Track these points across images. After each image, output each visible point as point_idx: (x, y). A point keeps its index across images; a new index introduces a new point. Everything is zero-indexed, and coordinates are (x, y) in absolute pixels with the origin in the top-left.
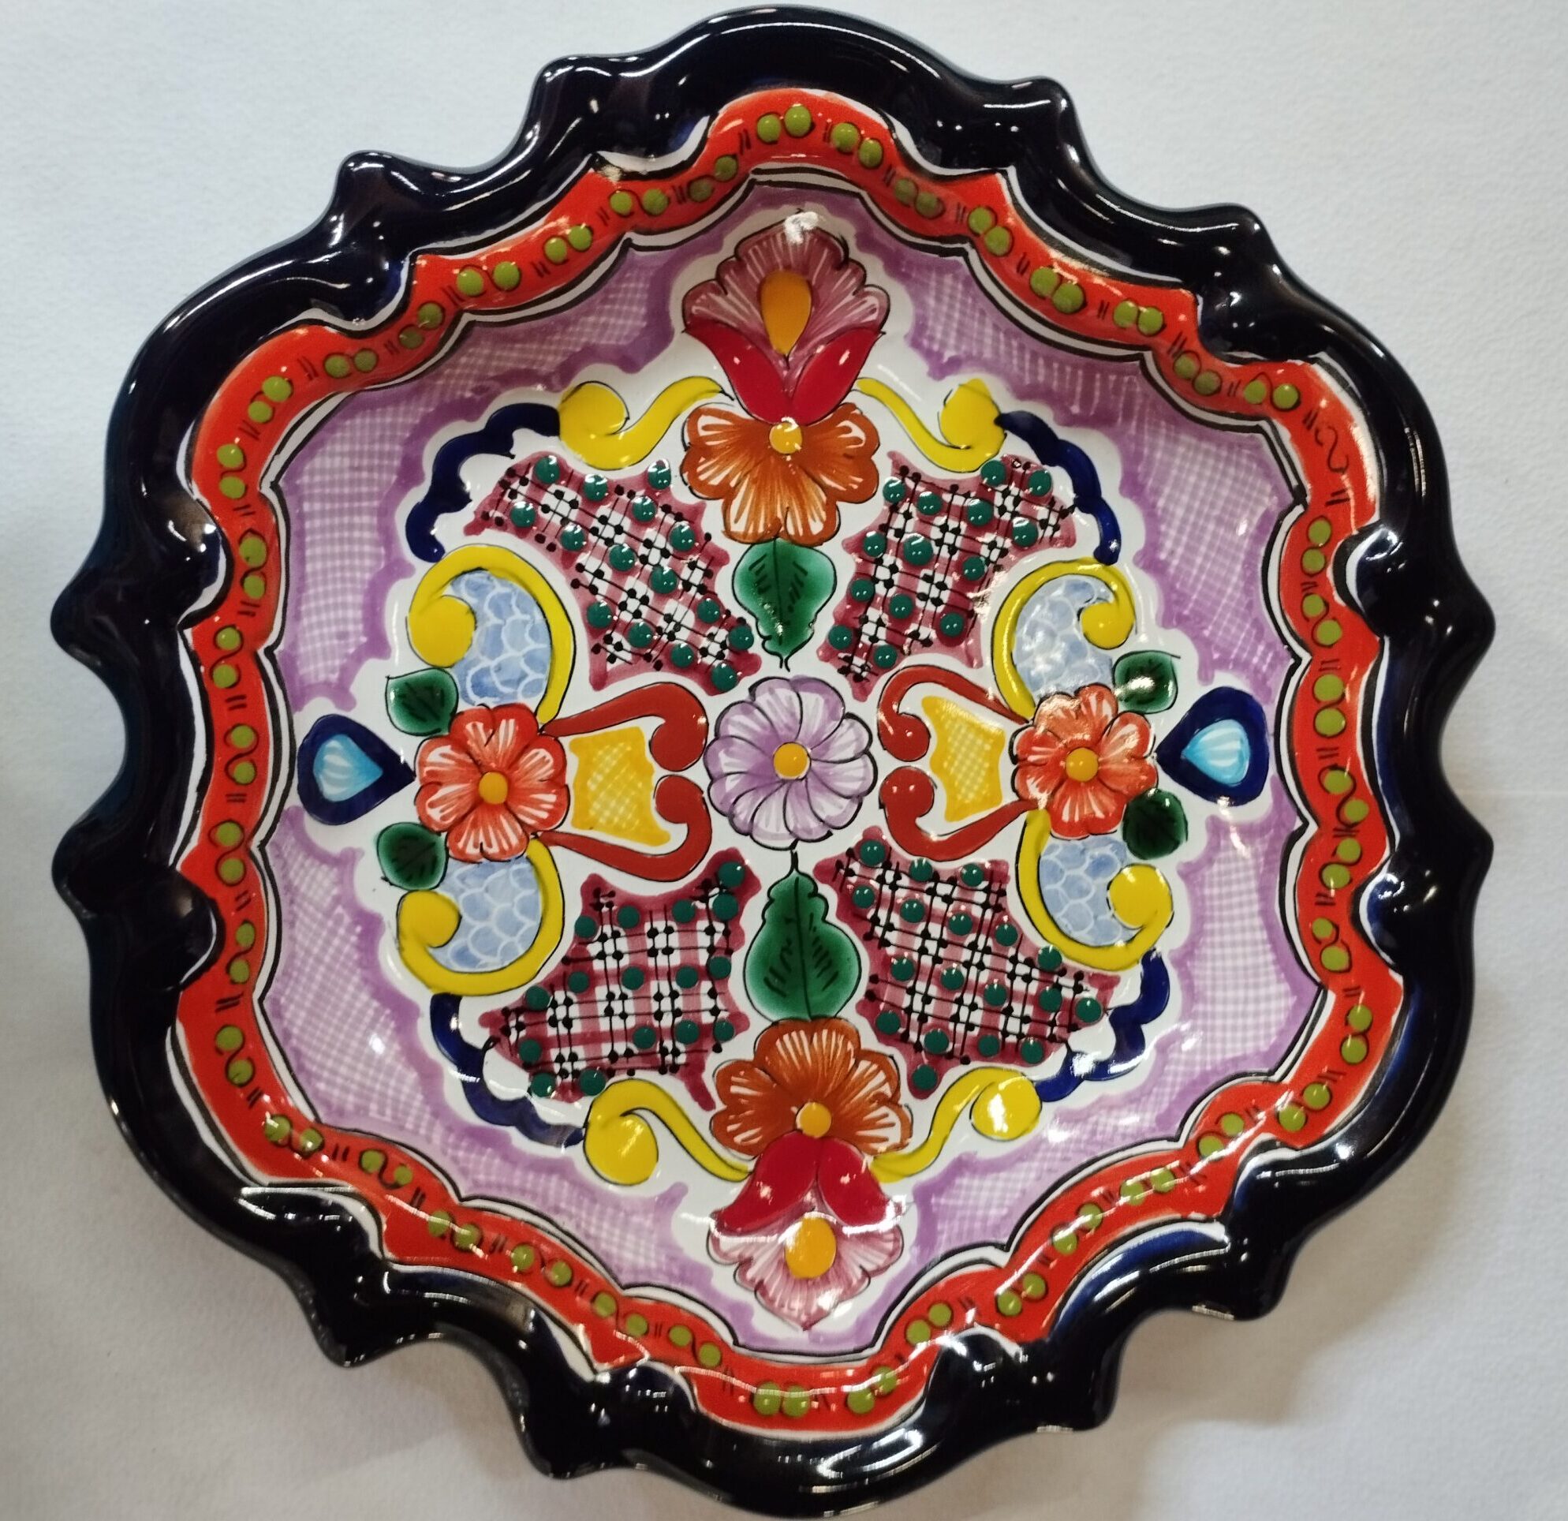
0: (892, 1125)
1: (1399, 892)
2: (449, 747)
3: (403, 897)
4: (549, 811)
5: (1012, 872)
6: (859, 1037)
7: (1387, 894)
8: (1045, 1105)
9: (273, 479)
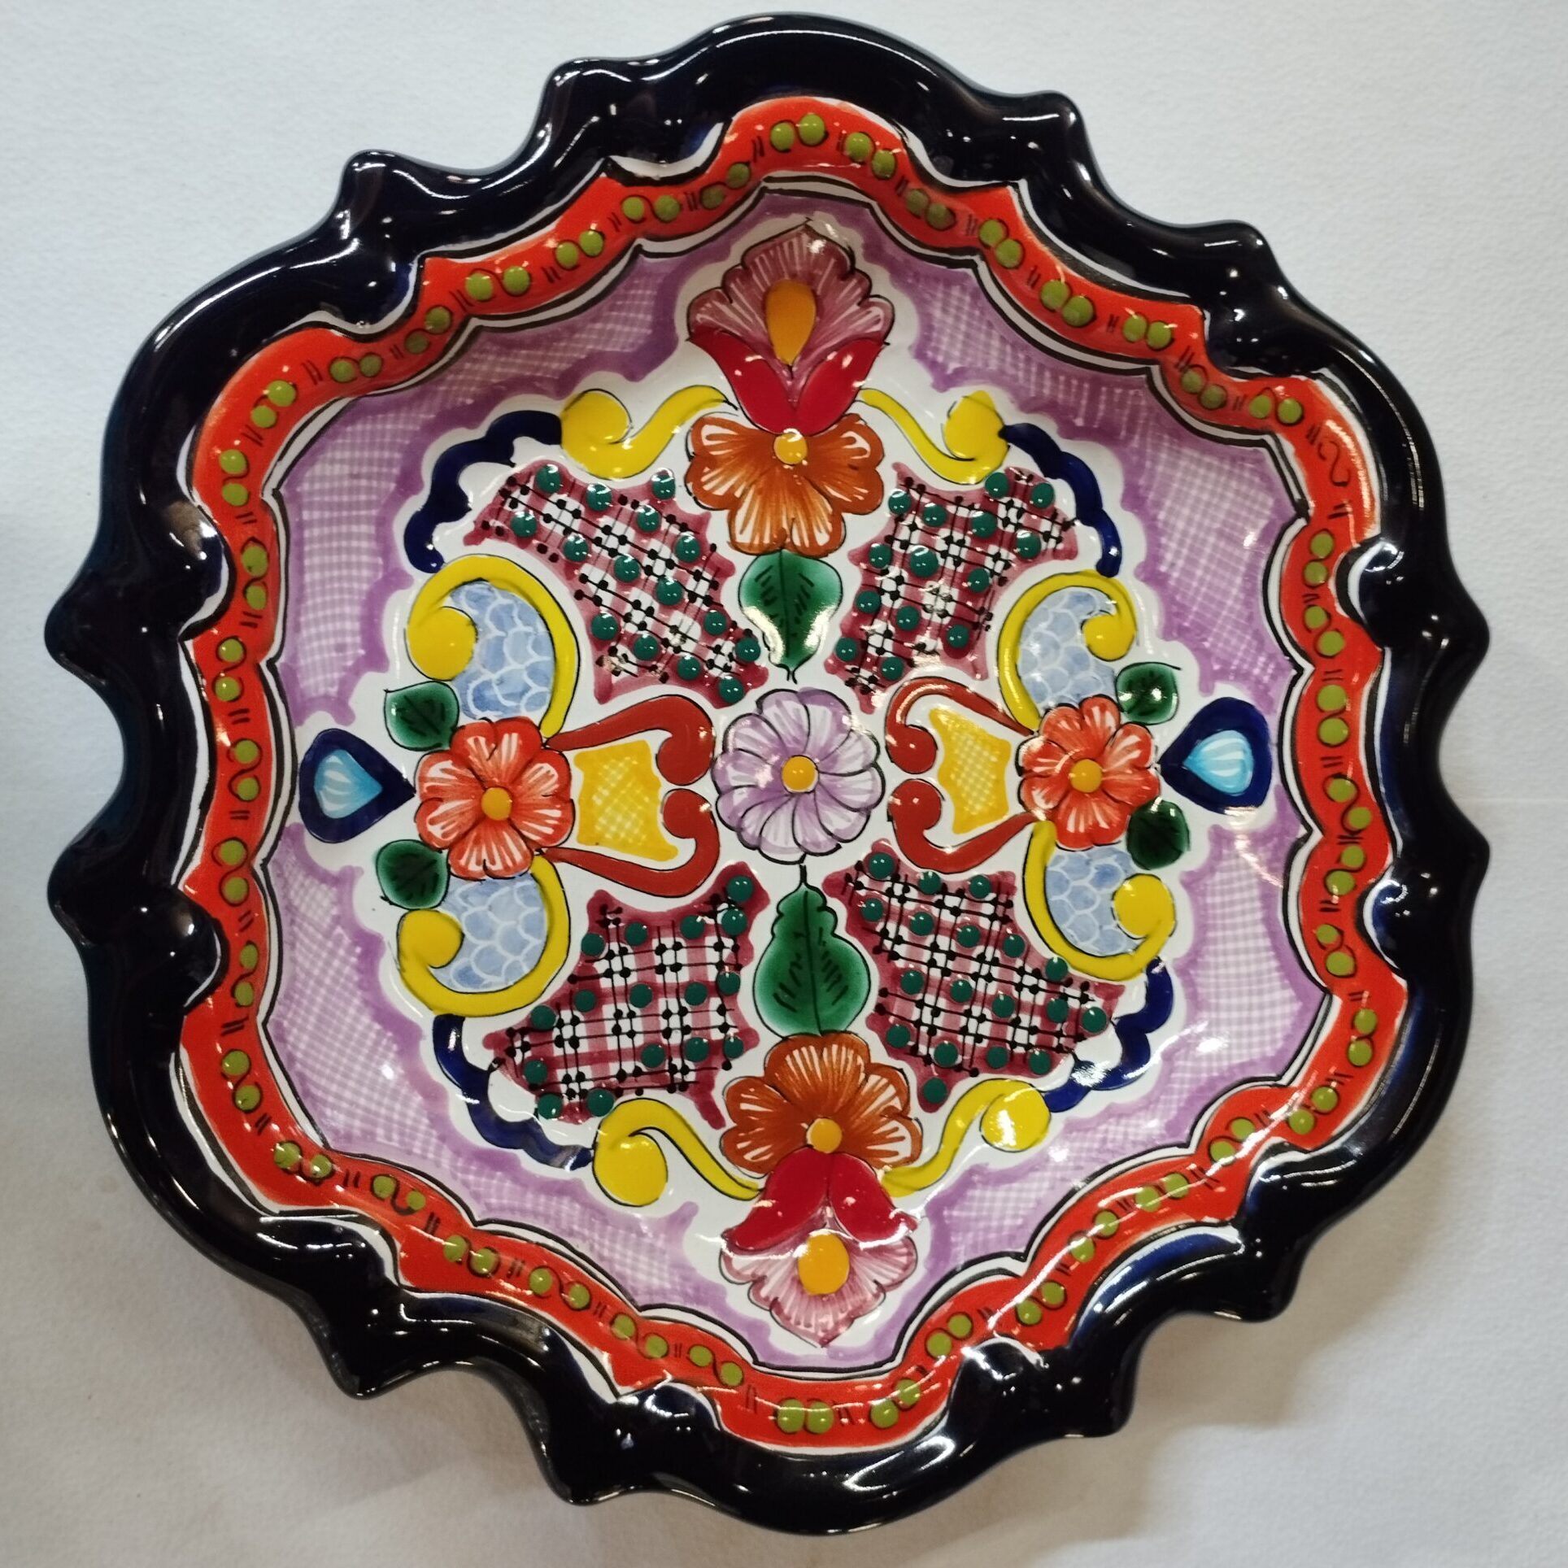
0: (902, 1139)
1: (1402, 897)
2: (450, 762)
3: (404, 916)
4: (554, 827)
5: (1018, 884)
6: (869, 1051)
7: (1390, 900)
8: (1053, 1114)
9: (275, 486)
